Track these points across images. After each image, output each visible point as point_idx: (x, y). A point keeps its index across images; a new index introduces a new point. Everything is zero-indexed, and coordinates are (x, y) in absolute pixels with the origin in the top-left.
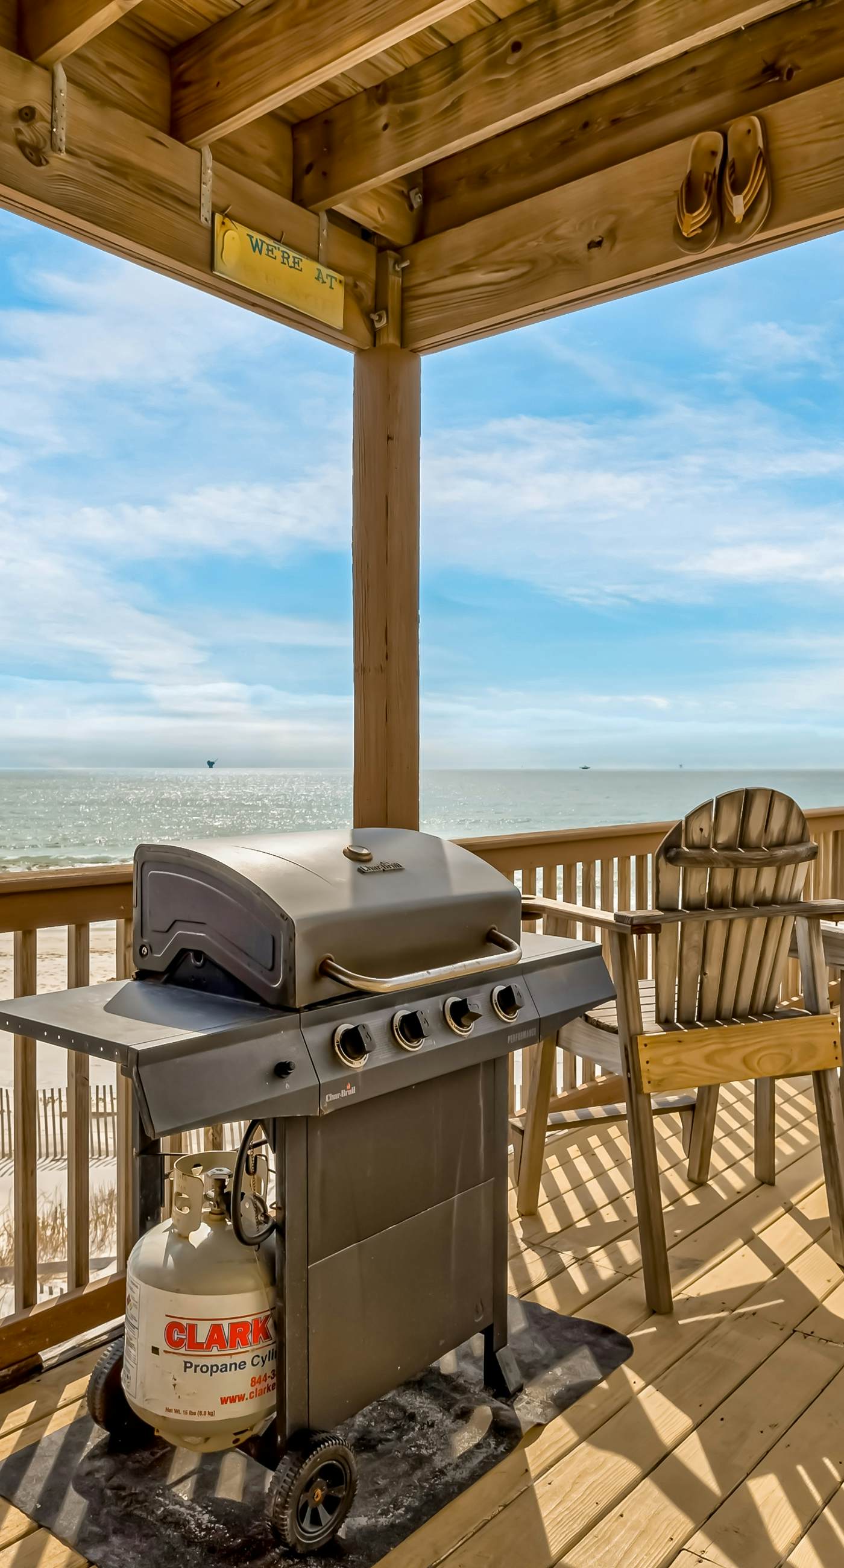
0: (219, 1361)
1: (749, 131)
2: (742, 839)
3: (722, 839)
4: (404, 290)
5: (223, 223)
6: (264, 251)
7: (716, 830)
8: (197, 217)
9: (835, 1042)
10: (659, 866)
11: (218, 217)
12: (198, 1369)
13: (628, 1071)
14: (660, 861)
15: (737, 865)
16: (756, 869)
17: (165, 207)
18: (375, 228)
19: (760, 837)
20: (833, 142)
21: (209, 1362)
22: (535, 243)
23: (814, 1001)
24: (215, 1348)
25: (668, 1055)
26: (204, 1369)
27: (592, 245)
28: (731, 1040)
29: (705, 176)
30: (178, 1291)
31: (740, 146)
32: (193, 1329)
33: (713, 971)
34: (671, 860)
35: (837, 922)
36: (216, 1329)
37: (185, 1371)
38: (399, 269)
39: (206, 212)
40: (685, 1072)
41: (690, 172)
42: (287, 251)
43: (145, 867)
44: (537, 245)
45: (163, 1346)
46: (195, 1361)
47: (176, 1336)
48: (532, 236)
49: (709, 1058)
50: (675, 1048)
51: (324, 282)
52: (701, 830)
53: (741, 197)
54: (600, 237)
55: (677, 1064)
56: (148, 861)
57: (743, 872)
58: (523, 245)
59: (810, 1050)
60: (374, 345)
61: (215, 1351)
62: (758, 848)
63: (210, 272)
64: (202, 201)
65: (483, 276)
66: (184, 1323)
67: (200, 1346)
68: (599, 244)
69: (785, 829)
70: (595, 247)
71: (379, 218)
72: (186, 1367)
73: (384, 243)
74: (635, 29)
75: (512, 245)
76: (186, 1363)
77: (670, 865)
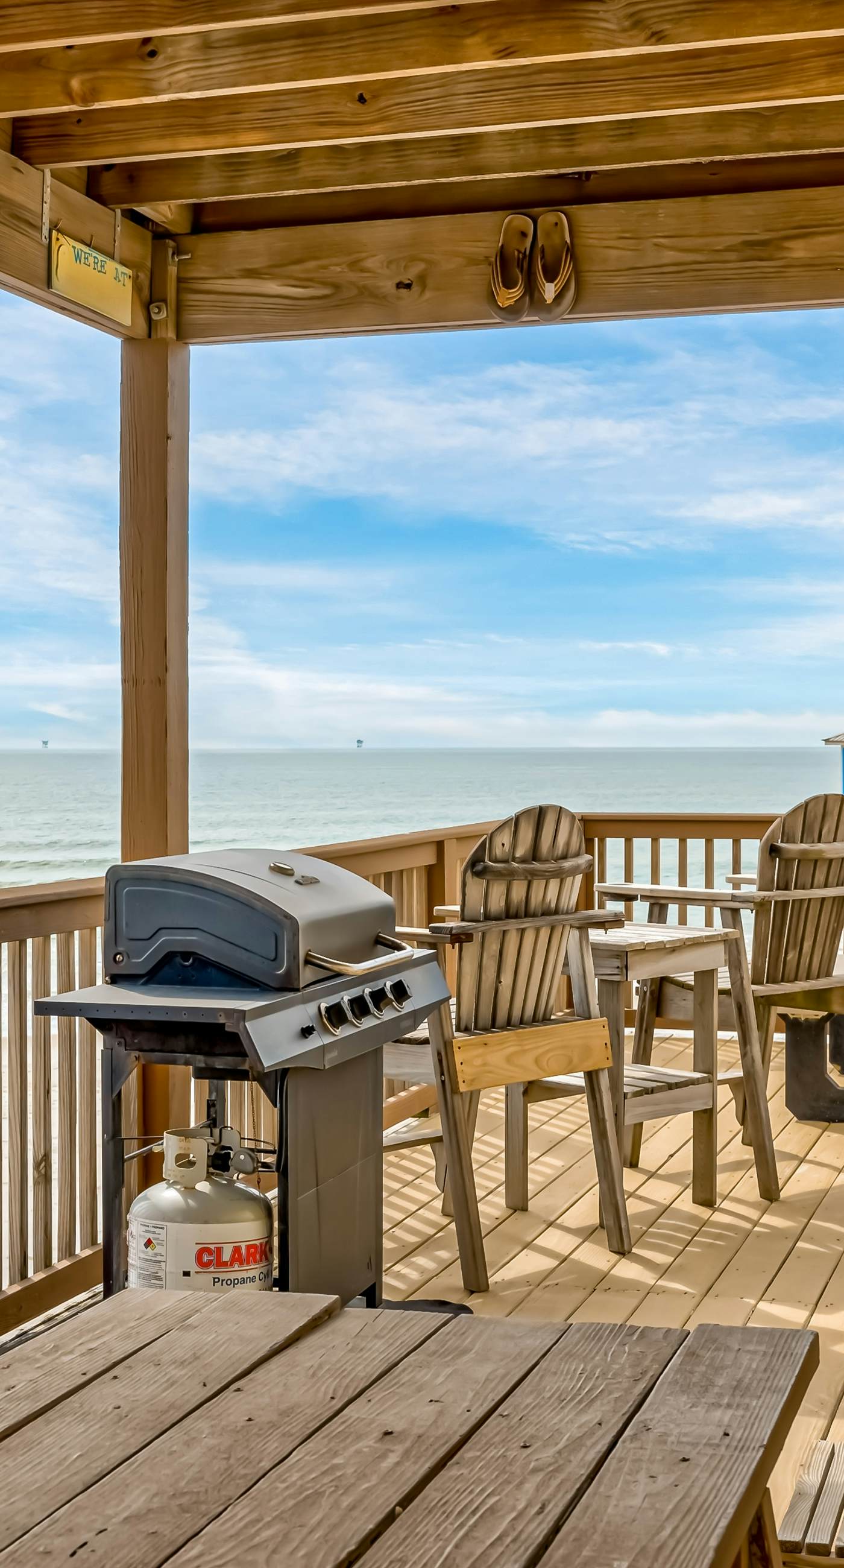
0: (240, 1276)
1: (556, 224)
2: (534, 854)
3: (519, 853)
4: (180, 280)
5: (58, 239)
6: (83, 260)
7: (514, 846)
8: (39, 236)
9: (606, 1044)
10: (467, 880)
11: (54, 233)
12: (224, 1282)
13: (442, 1074)
14: (467, 875)
15: (531, 877)
16: (545, 881)
17: (22, 233)
18: (164, 222)
19: (548, 852)
20: (629, 253)
21: (232, 1276)
22: (338, 269)
23: (586, 1008)
24: (236, 1265)
25: (477, 1056)
26: (229, 1282)
27: (399, 285)
28: (526, 1042)
29: (516, 253)
30: (206, 1222)
31: (548, 235)
32: (219, 1251)
33: (507, 979)
34: (478, 874)
35: (606, 930)
36: (237, 1250)
37: (214, 1285)
38: (177, 260)
39: (45, 232)
40: (490, 1072)
41: (502, 245)
42: (97, 256)
43: (120, 884)
44: (340, 272)
45: (193, 1267)
46: (222, 1276)
47: (206, 1258)
48: (335, 260)
49: (509, 1059)
50: (481, 1050)
51: (119, 281)
52: (503, 845)
53: (553, 285)
54: (409, 279)
55: (485, 1065)
56: (122, 879)
57: (535, 883)
58: (325, 267)
59: (587, 1050)
60: (150, 336)
61: (236, 1267)
62: (546, 861)
63: (46, 289)
64: (44, 221)
65: (279, 288)
66: (212, 1247)
67: (225, 1264)
68: (408, 286)
69: (568, 844)
70: (404, 288)
71: (169, 215)
72: (214, 1282)
73: (161, 230)
74: (479, 147)
75: (312, 264)
76: (214, 1279)
77: (476, 879)
